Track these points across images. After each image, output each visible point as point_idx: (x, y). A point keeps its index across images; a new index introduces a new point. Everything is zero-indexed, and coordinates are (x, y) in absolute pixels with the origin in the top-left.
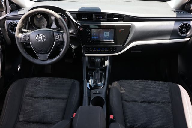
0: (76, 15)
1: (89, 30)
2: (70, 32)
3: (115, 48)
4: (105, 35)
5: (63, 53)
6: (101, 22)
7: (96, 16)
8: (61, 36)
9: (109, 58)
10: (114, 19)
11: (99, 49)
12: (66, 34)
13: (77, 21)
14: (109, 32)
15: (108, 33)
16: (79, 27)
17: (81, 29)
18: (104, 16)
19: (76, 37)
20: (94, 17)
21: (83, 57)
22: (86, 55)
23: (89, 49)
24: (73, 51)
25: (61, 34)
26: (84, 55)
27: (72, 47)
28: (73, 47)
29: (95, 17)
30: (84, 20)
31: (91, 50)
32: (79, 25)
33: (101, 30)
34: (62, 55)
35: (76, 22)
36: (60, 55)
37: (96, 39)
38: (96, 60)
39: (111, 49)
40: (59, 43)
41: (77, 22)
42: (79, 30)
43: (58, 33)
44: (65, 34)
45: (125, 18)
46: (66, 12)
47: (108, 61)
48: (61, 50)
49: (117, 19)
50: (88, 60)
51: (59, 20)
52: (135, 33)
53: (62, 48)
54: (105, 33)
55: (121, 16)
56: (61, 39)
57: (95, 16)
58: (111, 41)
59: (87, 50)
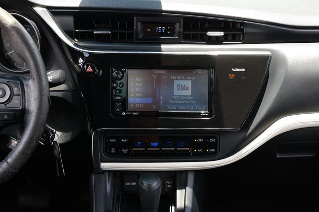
0: (71, 19)
1: (118, 74)
2: (50, 78)
3: (212, 140)
4: (177, 93)
5: (23, 153)
6: (163, 46)
7: (142, 23)
8: (16, 90)
9: (191, 179)
10: (210, 33)
11: (156, 144)
12: (37, 85)
13: (76, 41)
14: (190, 82)
15: (188, 83)
16: (81, 61)
17: (90, 69)
18: (172, 25)
19: (70, 100)
20: (138, 26)
21: (93, 177)
22: (106, 166)
23: (118, 146)
24: (57, 151)
25: (15, 84)
26: (99, 166)
27: (53, 137)
28: (59, 137)
29: (139, 29)
30: (99, 39)
31: (125, 148)
32: (81, 55)
33: (163, 72)
34: (17, 160)
35: (71, 44)
36: (10, 160)
37: (146, 105)
38: (145, 184)
39: (199, 145)
40: (6, 117)
41: (75, 45)
42: (82, 74)
43: (5, 81)
44: (30, 82)
45: (247, 30)
46: (37, 9)
47: (189, 190)
48: (14, 142)
49: (221, 34)
50: (113, 186)
51: (14, 33)
52: (286, 82)
53: (18, 139)
54: (176, 83)
55: (234, 23)
56: (16, 103)
57: (139, 24)
58: (199, 115)
59: (108, 146)
